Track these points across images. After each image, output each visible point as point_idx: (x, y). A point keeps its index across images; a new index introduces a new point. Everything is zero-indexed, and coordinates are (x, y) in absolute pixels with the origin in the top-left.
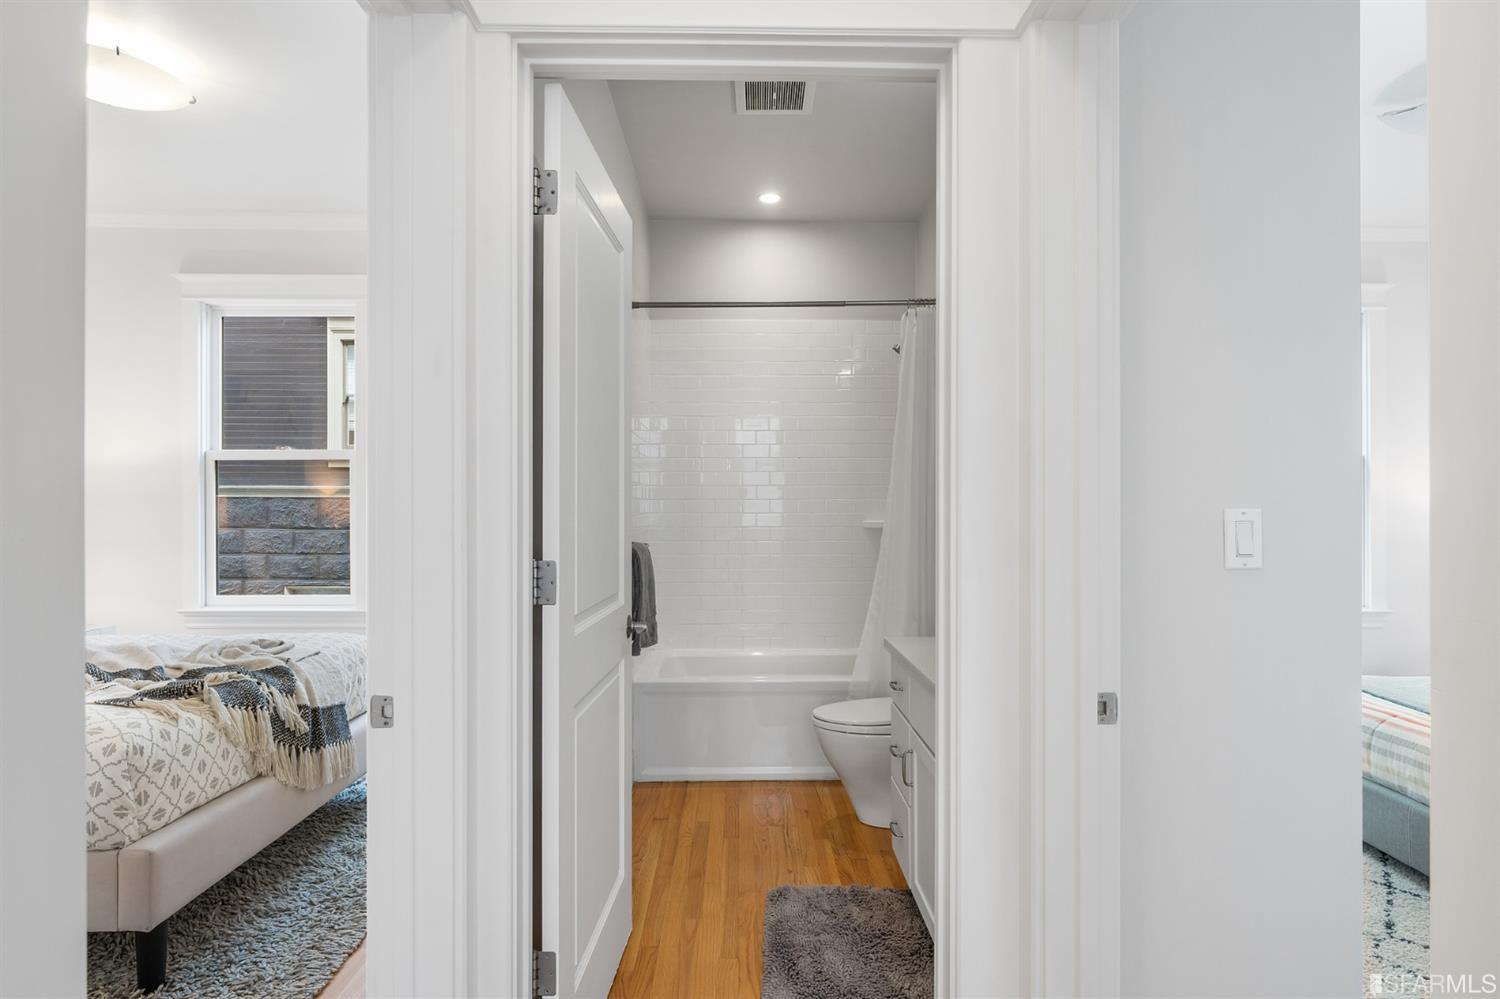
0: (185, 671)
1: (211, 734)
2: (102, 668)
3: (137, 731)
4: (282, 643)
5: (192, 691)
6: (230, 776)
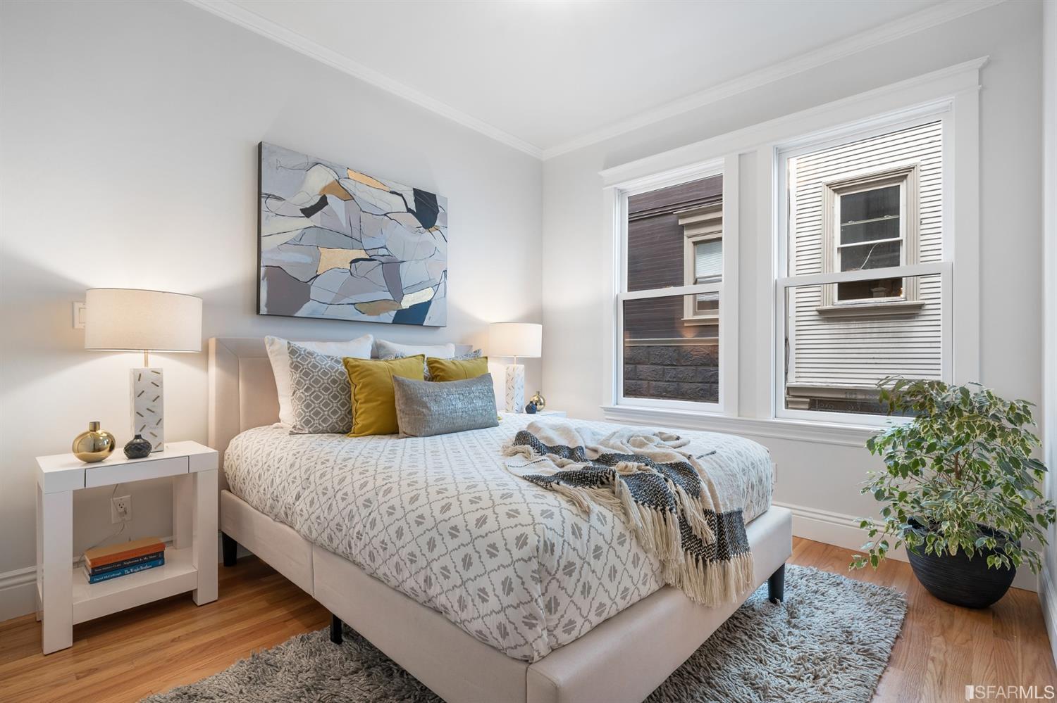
0: (600, 454)
1: (622, 535)
2: (542, 441)
3: (549, 522)
4: (678, 438)
5: (605, 481)
6: (640, 585)
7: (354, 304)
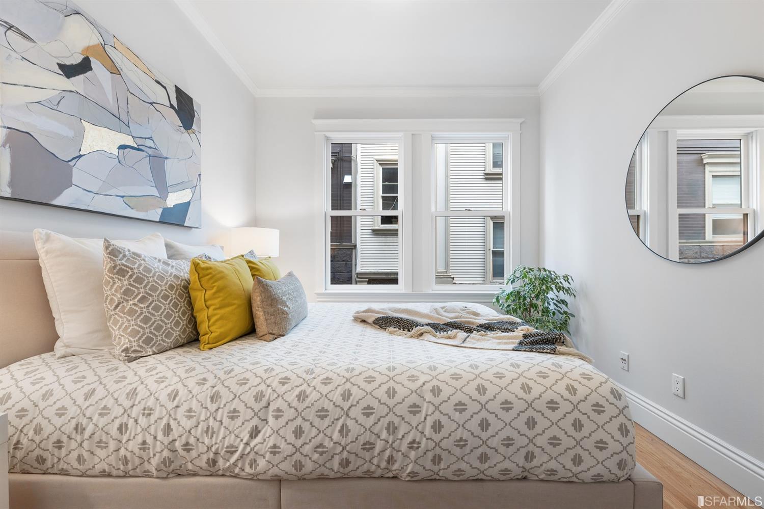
7: (123, 197)
